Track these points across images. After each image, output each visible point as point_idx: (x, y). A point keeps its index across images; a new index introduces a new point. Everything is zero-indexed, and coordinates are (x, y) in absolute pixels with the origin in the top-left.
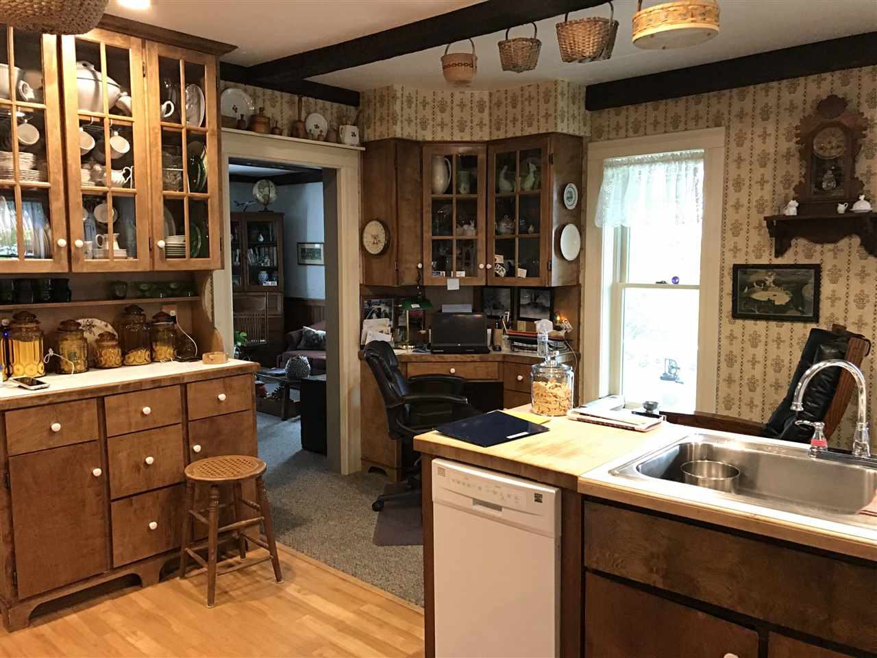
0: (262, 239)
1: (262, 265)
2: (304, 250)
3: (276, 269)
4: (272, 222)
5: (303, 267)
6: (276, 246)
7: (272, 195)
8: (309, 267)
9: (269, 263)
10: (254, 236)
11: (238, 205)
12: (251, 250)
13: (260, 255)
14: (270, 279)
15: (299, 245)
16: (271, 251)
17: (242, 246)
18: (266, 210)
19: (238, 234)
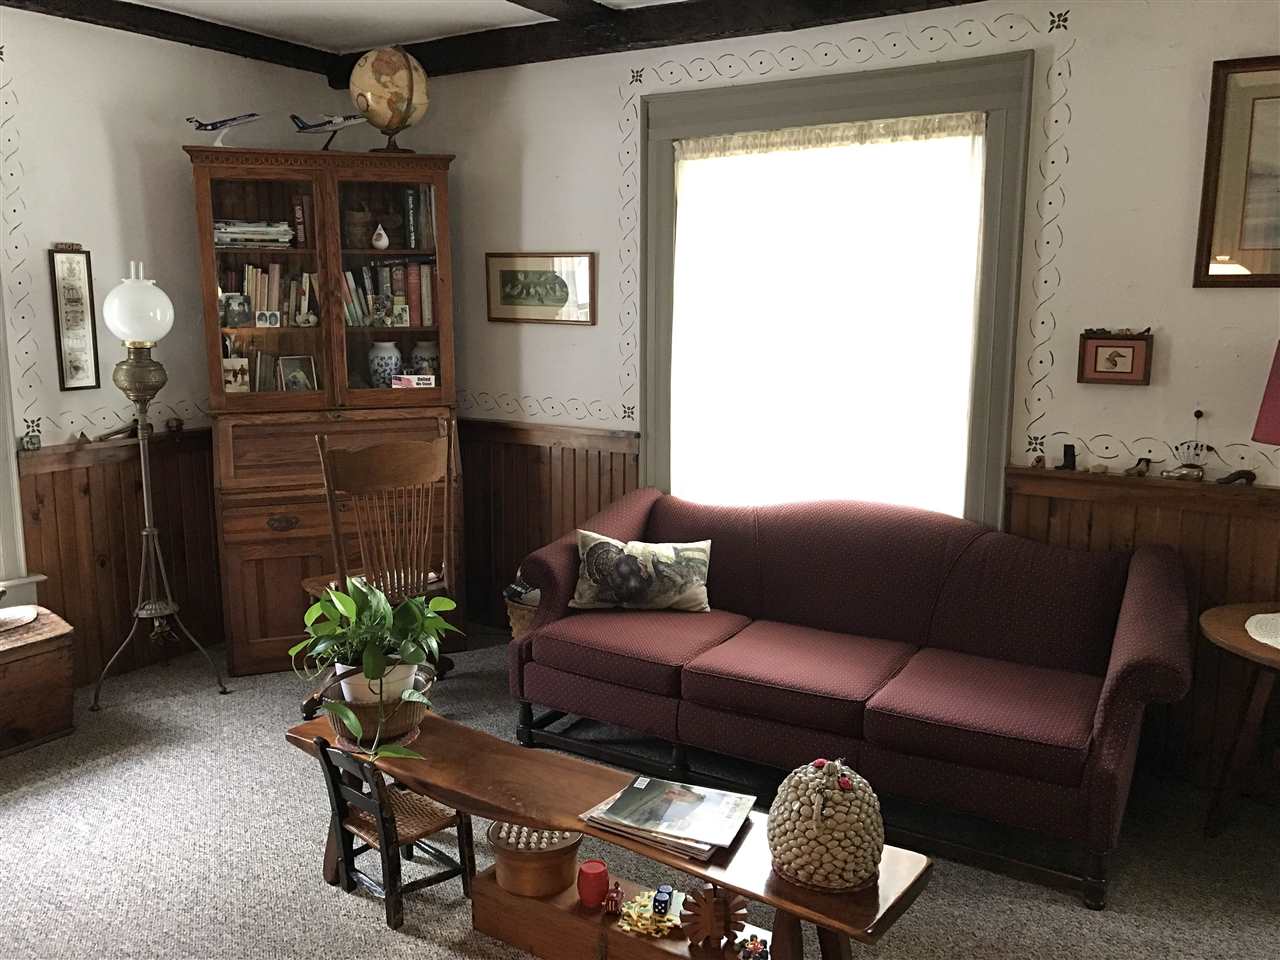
0: (383, 242)
1: (389, 321)
2: (510, 277)
3: (432, 335)
4: (415, 188)
5: (510, 327)
6: (432, 263)
7: (420, 98)
8: (526, 329)
9: (406, 317)
10: (358, 232)
11: (304, 128)
12: (349, 275)
13: (376, 290)
14: (408, 365)
15: (493, 260)
16: (413, 279)
17: (324, 266)
18: (392, 147)
19: (304, 223)
